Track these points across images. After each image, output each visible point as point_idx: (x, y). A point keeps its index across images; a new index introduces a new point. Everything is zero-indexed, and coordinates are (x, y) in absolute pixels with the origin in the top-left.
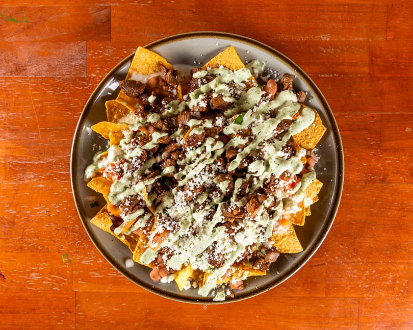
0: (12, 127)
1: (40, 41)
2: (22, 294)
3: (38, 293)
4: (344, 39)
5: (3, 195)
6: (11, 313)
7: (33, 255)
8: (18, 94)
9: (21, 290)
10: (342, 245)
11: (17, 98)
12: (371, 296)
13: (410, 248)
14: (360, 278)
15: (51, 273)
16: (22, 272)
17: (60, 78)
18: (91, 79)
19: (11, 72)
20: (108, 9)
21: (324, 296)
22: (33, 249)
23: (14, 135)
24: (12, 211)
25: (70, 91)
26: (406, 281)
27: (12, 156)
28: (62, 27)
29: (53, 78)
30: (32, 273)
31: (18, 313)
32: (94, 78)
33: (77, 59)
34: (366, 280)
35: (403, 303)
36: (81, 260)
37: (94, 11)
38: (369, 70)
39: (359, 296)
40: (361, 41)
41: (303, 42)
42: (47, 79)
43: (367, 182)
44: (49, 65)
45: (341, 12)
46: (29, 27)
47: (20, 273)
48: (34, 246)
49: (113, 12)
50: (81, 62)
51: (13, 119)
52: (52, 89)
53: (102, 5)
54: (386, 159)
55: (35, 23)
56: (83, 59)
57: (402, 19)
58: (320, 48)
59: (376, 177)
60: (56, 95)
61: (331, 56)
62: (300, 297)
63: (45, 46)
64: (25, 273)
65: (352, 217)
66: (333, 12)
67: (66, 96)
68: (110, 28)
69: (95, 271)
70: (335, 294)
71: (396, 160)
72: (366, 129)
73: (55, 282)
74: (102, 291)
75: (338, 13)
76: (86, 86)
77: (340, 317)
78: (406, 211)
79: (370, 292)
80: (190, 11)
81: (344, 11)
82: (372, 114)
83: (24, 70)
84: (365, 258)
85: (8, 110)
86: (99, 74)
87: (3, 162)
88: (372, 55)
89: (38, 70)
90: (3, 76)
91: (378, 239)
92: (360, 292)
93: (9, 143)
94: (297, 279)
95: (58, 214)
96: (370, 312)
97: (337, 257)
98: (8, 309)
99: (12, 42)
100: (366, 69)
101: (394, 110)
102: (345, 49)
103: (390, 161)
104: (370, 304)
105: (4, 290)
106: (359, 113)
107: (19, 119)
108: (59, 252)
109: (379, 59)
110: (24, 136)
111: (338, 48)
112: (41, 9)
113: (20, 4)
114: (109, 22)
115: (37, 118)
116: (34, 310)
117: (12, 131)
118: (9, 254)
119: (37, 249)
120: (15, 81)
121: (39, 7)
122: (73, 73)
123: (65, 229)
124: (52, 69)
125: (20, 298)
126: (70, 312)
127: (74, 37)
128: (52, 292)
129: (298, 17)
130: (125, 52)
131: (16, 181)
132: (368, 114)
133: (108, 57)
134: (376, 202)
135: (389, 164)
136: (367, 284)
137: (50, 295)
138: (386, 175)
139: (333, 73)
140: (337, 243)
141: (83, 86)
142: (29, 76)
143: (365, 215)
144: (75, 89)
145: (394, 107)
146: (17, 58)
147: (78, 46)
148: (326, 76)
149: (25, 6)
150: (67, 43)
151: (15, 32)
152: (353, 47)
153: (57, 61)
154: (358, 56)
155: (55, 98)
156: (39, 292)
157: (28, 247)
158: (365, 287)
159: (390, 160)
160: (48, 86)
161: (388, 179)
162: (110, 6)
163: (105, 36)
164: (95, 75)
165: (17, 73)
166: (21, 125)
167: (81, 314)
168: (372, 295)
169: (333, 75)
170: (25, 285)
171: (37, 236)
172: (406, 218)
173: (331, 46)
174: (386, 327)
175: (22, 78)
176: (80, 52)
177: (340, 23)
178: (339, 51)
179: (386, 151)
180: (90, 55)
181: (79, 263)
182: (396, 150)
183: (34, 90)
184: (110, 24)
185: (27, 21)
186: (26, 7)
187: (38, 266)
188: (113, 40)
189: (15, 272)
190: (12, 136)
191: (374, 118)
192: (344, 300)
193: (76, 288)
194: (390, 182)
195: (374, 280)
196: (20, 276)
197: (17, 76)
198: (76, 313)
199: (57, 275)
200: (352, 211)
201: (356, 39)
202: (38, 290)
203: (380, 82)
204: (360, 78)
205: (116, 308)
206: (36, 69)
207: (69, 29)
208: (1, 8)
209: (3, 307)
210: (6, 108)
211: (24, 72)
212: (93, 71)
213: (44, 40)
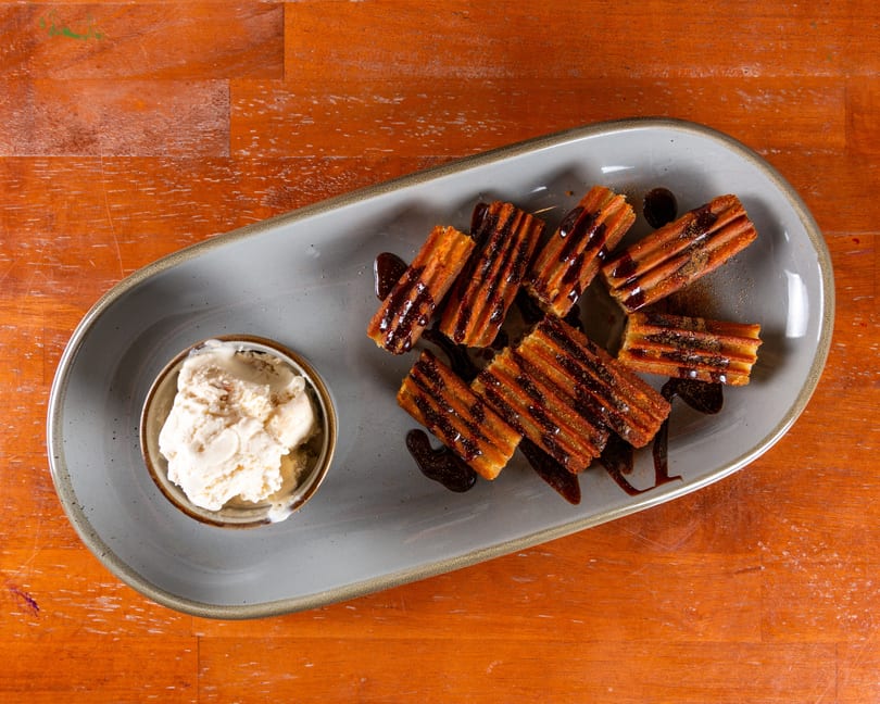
0: (61, 267)
1: (128, 78)
2: (77, 645)
3: (112, 642)
4: (792, 74)
6: (50, 689)
8: (76, 195)
9: (74, 635)
10: (796, 523)
11: (75, 202)
12: (863, 639)
14: (838, 599)
16: (78, 593)
17: (170, 160)
18: (239, 161)
19: (63, 146)
20: (279, 11)
21: (759, 639)
23: (68, 285)
25: (193, 188)
28: (178, 49)
29: (155, 159)
30: (99, 595)
31: (67, 688)
32: (246, 158)
33: (208, 118)
34: (851, 603)
37: (249, 15)
38: (847, 139)
39: (838, 639)
40: (827, 78)
41: (704, 81)
42: (142, 161)
43: (849, 384)
44: (147, 132)
45: (784, 16)
46: (103, 49)
47: (71, 596)
49: (290, 17)
50: (217, 125)
51: (65, 250)
52: (153, 182)
53: (264, 2)
55: (118, 40)
56: (223, 117)
58: (740, 93)
59: (867, 374)
60: (161, 197)
61: (764, 110)
62: (704, 645)
63: (138, 89)
64: (87, 595)
65: (816, 461)
66: (765, 16)
67: (184, 199)
68: (282, 50)
70: (782, 636)
72: (843, 268)
73: (152, 617)
74: (259, 635)
75: (778, 19)
76: (228, 176)
77: (795, 688)
79: (860, 631)
80: (456, 14)
81: (791, 15)
82: (856, 234)
83: (92, 141)
84: (847, 553)
85: (54, 229)
86: (258, 149)
87: (39, 345)
88: (853, 110)
89: (122, 141)
90: (44, 155)
91: (875, 511)
92: (839, 631)
93: (53, 303)
94: (697, 603)
96: (861, 675)
97: (785, 553)
98: (44, 680)
99: (66, 81)
100: (840, 139)
102: (795, 95)
104: (861, 657)
105: (35, 636)
107: (79, 250)
109: (866, 117)
110: (87, 287)
111: (779, 94)
112: (132, 11)
114: (279, 38)
115: (117, 246)
116: (102, 681)
117: (61, 275)
118: (49, 552)
120: (71, 167)
121: (126, 6)
122: (199, 148)
124: (153, 139)
125: (71, 655)
126: (186, 685)
127: (202, 70)
128: (146, 639)
129: (691, 26)
130: (315, 102)
132: (847, 235)
133: (277, 114)
134: (868, 427)
136: (854, 614)
137: (142, 647)
139: (769, 147)
140: (785, 520)
141: (222, 175)
142: (103, 156)
143: (846, 457)
144: (204, 182)
146: (76, 114)
147: (213, 90)
150: (188, 84)
151: (73, 59)
152: (811, 91)
153: (165, 121)
154: (821, 110)
155: (159, 202)
156: (116, 639)
158: (849, 620)
160: (144, 176)
162: (283, 4)
163: (271, 68)
164: (248, 153)
165: (74, 149)
166: (83, 262)
167: (211, 688)
168: (867, 637)
169: (770, 152)
170: (83, 625)
173: (764, 89)
175: (87, 159)
176: (217, 102)
177: (782, 39)
178: (780, 99)
180: (238, 108)
183: (115, 186)
184: (283, 41)
185: (99, 36)
186: (97, 5)
188: (288, 77)
189: (62, 595)
190: (61, 286)
191: (860, 245)
192: (803, 650)
193: (200, 629)
195: (869, 603)
196: (72, 604)
197: (74, 156)
198: (199, 689)
200: (817, 449)
201: (816, 74)
202: (113, 636)
203: (872, 166)
204: (829, 157)
205: (292, 674)
206: (118, 139)
207: (192, 52)
208: (44, 7)
209: (31, 676)
210: (48, 225)
211: (90, 146)
212: (245, 144)
213: (136, 78)
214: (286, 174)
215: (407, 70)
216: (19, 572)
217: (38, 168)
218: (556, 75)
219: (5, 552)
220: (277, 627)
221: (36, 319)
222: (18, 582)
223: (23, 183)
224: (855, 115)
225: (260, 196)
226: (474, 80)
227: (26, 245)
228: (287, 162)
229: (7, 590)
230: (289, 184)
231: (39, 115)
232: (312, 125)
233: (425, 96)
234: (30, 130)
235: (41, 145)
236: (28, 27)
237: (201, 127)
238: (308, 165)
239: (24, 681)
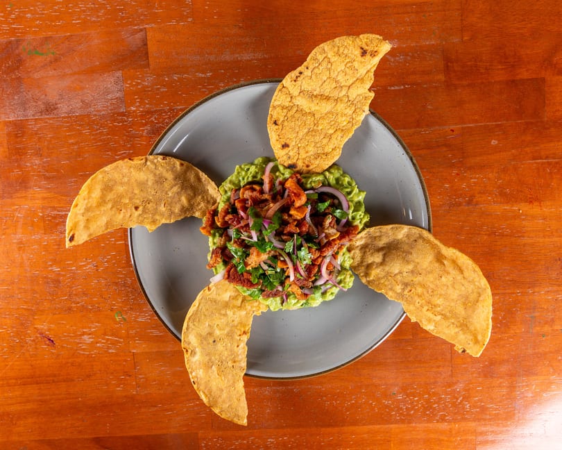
0: (47, 174)
1: (71, 74)
2: (75, 359)
3: (92, 357)
5: (44, 251)
6: (64, 381)
7: (84, 316)
8: (50, 137)
9: (73, 355)
11: (50, 141)
13: (504, 276)
15: (105, 334)
16: (73, 335)
17: (95, 115)
18: (130, 113)
19: (41, 112)
20: (144, 32)
21: (411, 337)
22: (83, 308)
23: (51, 183)
24: (56, 269)
25: (108, 129)
26: (503, 314)
27: (51, 207)
28: (93, 57)
29: (88, 116)
30: (83, 335)
31: (73, 380)
32: (134, 111)
33: (113, 91)
35: (500, 339)
36: (136, 318)
37: (128, 36)
38: (445, 77)
40: (433, 45)
42: (82, 117)
43: (451, 205)
44: (82, 101)
45: (408, 13)
46: (56, 60)
47: (71, 336)
48: (83, 306)
49: (150, 35)
50: (118, 95)
51: (48, 166)
52: (88, 127)
53: (136, 27)
54: (471, 178)
55: (62, 55)
56: (120, 90)
57: (478, 16)
58: (388, 56)
59: (461, 200)
60: (93, 135)
61: (401, 65)
63: (76, 79)
64: (77, 336)
66: (399, 14)
67: (104, 135)
68: (147, 53)
69: (153, 328)
71: (483, 178)
72: (446, 145)
73: (110, 344)
74: (163, 350)
75: (405, 15)
76: (126, 122)
77: (430, 359)
78: (498, 235)
80: (235, 26)
81: (412, 12)
82: (452, 127)
83: (56, 109)
85: (41, 155)
86: (139, 106)
87: (41, 214)
88: (448, 60)
89: (71, 107)
90: (32, 118)
93: (45, 193)
95: (107, 268)
98: (61, 377)
99: (39, 78)
100: (442, 77)
101: (476, 121)
102: (416, 55)
103: (476, 180)
105: (54, 357)
106: (437, 127)
107: (55, 165)
108: (112, 310)
109: (455, 64)
110: (61, 183)
111: (408, 55)
112: (67, 38)
113: (44, 35)
114: (145, 47)
115: (74, 162)
116: (89, 376)
117: (47, 178)
118: (56, 316)
119: (87, 309)
120: (46, 123)
121: (65, 36)
122: (110, 108)
123: (116, 284)
124: (86, 105)
125: (72, 364)
126: (130, 376)
127: (106, 68)
128: (108, 355)
129: (360, 22)
130: (166, 79)
131: (57, 235)
132: (447, 128)
133: (147, 87)
134: (462, 227)
135: (474, 183)
137: (106, 359)
138: (472, 196)
139: (404, 85)
141: (122, 121)
142: (62, 116)
144: (114, 125)
145: (476, 118)
146: (46, 95)
147: (113, 77)
148: (396, 88)
149: (49, 36)
150: (101, 75)
151: (42, 67)
152: (425, 53)
153: (91, 95)
154: (431, 62)
155: (92, 137)
157: (77, 308)
159: (475, 178)
160: (83, 125)
161: (475, 200)
162: (145, 28)
163: (142, 63)
164: (135, 109)
165: (47, 113)
166: (58, 171)
167: (141, 376)
169: (404, 87)
170: (77, 350)
171: (85, 294)
172: (498, 243)
173: (400, 53)
174: (483, 367)
175: (54, 118)
176: (116, 83)
177: (408, 26)
178: (409, 58)
179: (470, 168)
180: (128, 85)
181: (135, 321)
182: (482, 167)
183: (69, 131)
184: (147, 48)
186: (51, 37)
187: (90, 328)
188: (152, 67)
189: (65, 336)
190: (49, 184)
191: (454, 133)
193: (134, 348)
194: (477, 204)
196: (71, 340)
197: (48, 117)
198: (136, 377)
199: (111, 336)
201: (427, 43)
202: (92, 354)
203: (459, 90)
204: (436, 87)
206: (68, 106)
207: (102, 58)
208: (24, 40)
209: (55, 376)
210: (38, 153)
211: (55, 112)
212: (132, 104)
213: (75, 74)
214: (155, 118)
215: (212, 58)
216: (43, 326)
217: (30, 125)
218: (290, 55)
219: (36, 317)
220: (171, 346)
221: (37, 201)
222: (43, 331)
223: (24, 133)
224: (449, 64)
225: (143, 130)
226: (248, 60)
227: (28, 164)
228: (156, 111)
229: (39, 335)
230: (157, 123)
231: (27, 97)
232: (166, 92)
233: (223, 71)
234: (24, 105)
235: (30, 113)
236: (17, 51)
237: (109, 97)
238: (165, 112)
239: (51, 378)
